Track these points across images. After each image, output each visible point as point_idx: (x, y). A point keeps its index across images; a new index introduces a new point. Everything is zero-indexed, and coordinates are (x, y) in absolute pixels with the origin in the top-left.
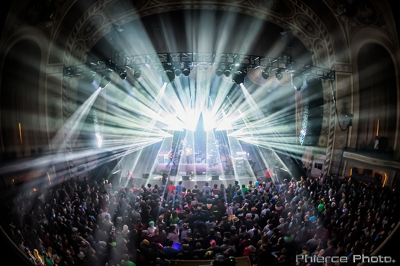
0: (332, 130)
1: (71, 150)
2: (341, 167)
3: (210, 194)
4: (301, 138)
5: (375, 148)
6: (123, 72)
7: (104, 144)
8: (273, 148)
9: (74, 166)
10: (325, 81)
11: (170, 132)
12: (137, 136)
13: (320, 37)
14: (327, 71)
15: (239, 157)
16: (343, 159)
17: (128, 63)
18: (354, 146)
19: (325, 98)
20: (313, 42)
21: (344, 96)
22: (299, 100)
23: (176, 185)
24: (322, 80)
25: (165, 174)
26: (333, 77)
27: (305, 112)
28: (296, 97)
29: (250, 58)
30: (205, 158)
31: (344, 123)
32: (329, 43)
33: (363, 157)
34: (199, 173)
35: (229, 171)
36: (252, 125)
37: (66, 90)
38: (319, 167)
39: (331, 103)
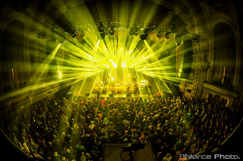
0: (198, 70)
1: (43, 81)
2: (202, 92)
3: (125, 105)
4: (179, 74)
5: (222, 83)
6: (74, 34)
7: (63, 76)
8: (162, 79)
9: (46, 91)
10: (194, 42)
11: (102, 69)
12: (82, 71)
13: (192, 16)
14: (195, 35)
15: (143, 83)
16: (203, 87)
17: (77, 28)
18: (210, 81)
19: (194, 51)
20: (188, 18)
21: (205, 51)
22: (178, 51)
23: (105, 100)
24: (193, 40)
25: (99, 93)
26: (199, 39)
27: (182, 59)
28: (176, 49)
29: (150, 25)
30: (123, 84)
31: (204, 67)
32: (197, 20)
33: (215, 87)
34: (119, 93)
35: (136, 91)
36: (150, 65)
37: (39, 46)
38: (189, 91)
39: (197, 54)
